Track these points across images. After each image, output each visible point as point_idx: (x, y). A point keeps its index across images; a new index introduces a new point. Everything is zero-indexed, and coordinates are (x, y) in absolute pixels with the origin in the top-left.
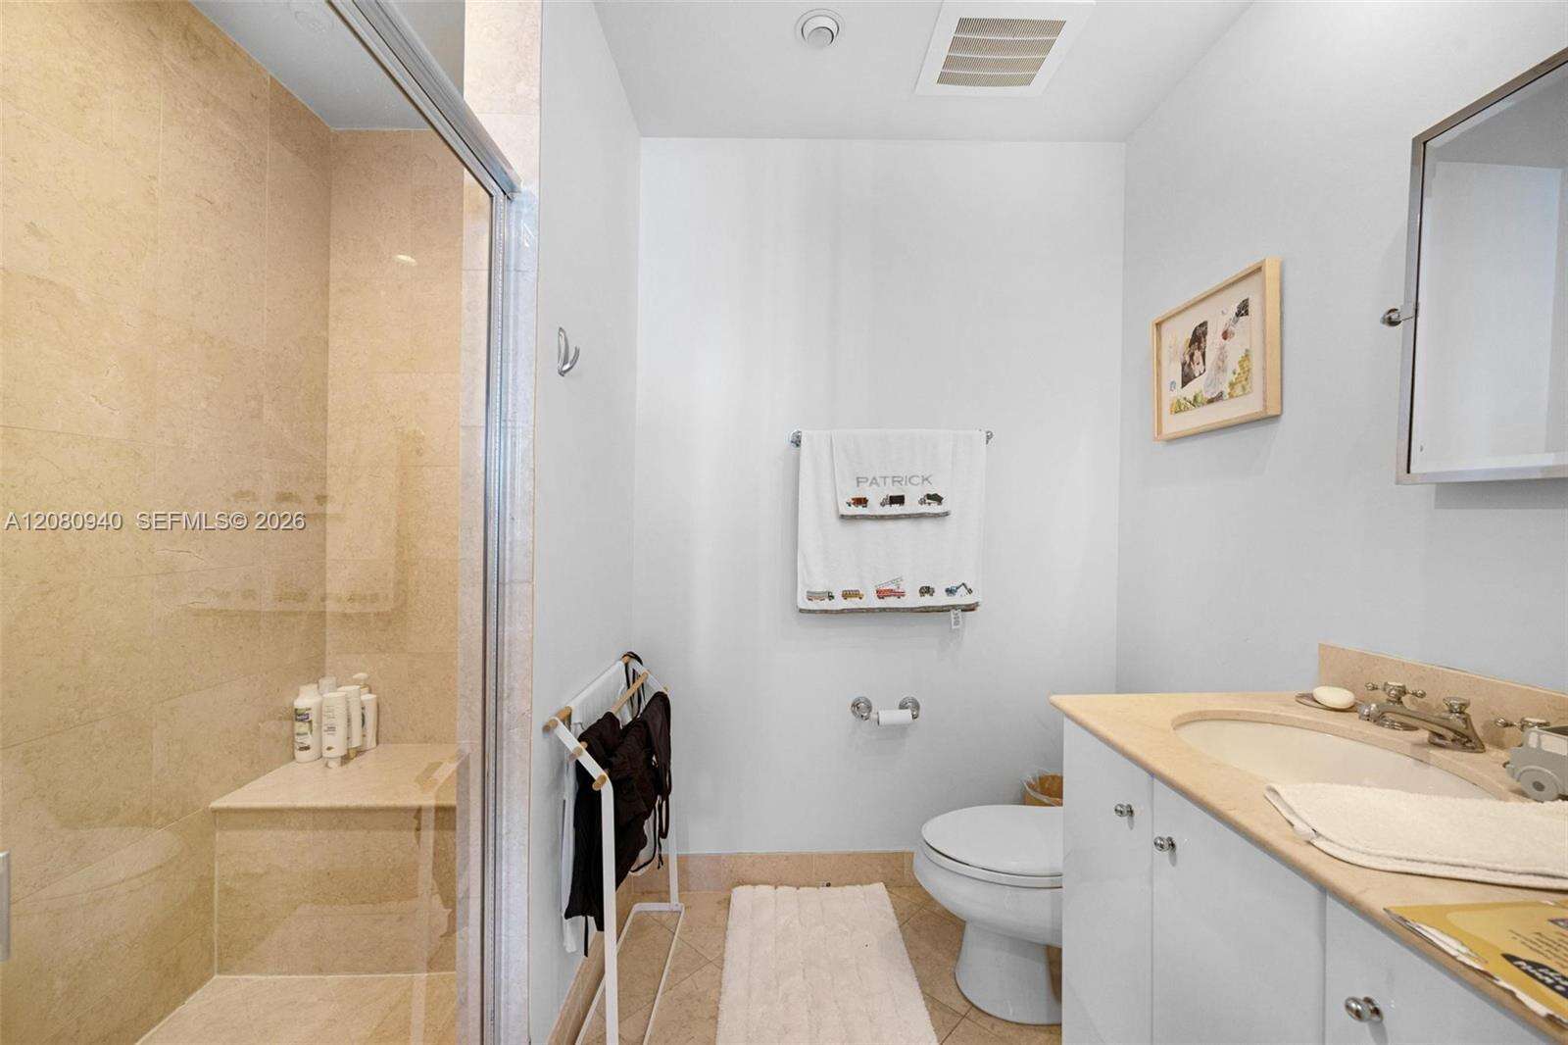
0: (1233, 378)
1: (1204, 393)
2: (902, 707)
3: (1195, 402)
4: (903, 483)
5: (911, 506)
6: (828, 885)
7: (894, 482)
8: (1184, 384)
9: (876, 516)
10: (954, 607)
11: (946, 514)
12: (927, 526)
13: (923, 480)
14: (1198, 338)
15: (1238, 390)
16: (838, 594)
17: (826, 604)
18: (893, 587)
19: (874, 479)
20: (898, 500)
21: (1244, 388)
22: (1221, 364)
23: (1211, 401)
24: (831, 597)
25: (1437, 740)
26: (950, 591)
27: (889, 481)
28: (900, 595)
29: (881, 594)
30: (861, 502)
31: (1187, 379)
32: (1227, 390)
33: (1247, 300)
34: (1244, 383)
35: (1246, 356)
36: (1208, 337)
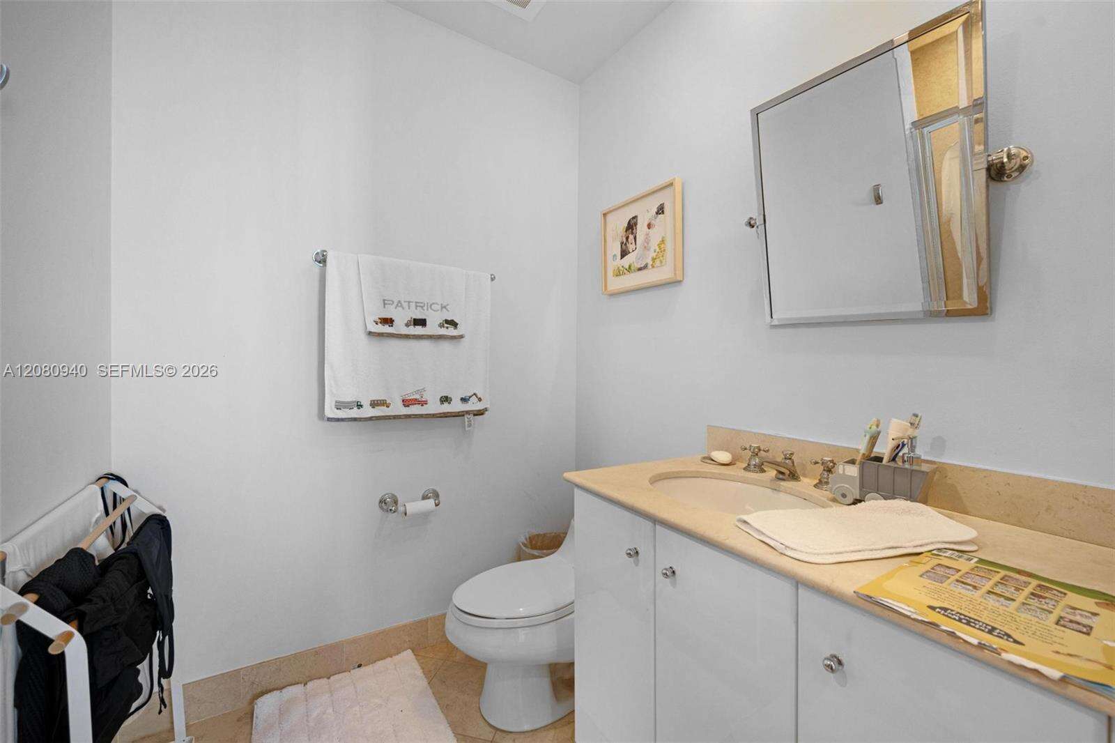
0: (654, 255)
1: (635, 264)
2: (425, 497)
3: (629, 269)
4: (425, 308)
5: (432, 328)
6: (360, 666)
7: (417, 306)
8: (623, 256)
9: (401, 335)
10: (468, 412)
11: (461, 337)
12: (446, 346)
13: (442, 308)
14: (631, 226)
15: (657, 262)
16: (366, 403)
17: (355, 413)
18: (417, 397)
19: (399, 302)
20: (421, 322)
21: (661, 262)
22: (646, 244)
23: (640, 269)
24: (360, 406)
25: (781, 476)
26: (464, 400)
27: (413, 305)
28: (423, 403)
29: (406, 403)
30: (388, 321)
31: (624, 253)
32: (650, 263)
33: (663, 204)
34: (661, 258)
35: (663, 241)
36: (638, 226)
